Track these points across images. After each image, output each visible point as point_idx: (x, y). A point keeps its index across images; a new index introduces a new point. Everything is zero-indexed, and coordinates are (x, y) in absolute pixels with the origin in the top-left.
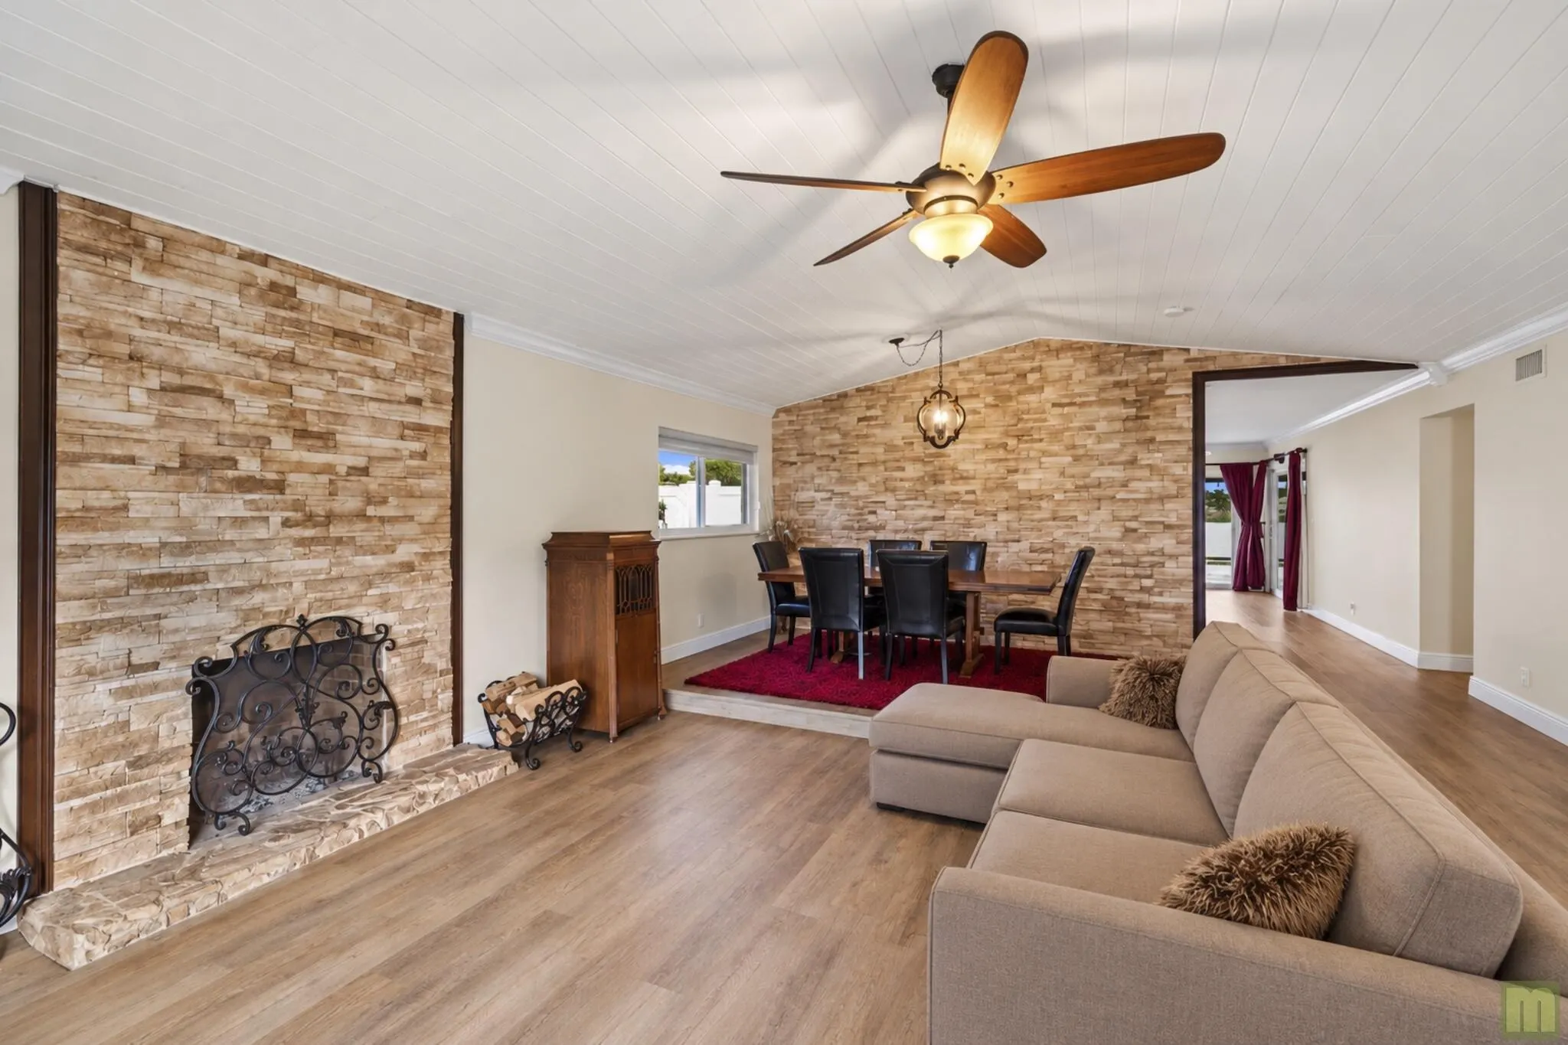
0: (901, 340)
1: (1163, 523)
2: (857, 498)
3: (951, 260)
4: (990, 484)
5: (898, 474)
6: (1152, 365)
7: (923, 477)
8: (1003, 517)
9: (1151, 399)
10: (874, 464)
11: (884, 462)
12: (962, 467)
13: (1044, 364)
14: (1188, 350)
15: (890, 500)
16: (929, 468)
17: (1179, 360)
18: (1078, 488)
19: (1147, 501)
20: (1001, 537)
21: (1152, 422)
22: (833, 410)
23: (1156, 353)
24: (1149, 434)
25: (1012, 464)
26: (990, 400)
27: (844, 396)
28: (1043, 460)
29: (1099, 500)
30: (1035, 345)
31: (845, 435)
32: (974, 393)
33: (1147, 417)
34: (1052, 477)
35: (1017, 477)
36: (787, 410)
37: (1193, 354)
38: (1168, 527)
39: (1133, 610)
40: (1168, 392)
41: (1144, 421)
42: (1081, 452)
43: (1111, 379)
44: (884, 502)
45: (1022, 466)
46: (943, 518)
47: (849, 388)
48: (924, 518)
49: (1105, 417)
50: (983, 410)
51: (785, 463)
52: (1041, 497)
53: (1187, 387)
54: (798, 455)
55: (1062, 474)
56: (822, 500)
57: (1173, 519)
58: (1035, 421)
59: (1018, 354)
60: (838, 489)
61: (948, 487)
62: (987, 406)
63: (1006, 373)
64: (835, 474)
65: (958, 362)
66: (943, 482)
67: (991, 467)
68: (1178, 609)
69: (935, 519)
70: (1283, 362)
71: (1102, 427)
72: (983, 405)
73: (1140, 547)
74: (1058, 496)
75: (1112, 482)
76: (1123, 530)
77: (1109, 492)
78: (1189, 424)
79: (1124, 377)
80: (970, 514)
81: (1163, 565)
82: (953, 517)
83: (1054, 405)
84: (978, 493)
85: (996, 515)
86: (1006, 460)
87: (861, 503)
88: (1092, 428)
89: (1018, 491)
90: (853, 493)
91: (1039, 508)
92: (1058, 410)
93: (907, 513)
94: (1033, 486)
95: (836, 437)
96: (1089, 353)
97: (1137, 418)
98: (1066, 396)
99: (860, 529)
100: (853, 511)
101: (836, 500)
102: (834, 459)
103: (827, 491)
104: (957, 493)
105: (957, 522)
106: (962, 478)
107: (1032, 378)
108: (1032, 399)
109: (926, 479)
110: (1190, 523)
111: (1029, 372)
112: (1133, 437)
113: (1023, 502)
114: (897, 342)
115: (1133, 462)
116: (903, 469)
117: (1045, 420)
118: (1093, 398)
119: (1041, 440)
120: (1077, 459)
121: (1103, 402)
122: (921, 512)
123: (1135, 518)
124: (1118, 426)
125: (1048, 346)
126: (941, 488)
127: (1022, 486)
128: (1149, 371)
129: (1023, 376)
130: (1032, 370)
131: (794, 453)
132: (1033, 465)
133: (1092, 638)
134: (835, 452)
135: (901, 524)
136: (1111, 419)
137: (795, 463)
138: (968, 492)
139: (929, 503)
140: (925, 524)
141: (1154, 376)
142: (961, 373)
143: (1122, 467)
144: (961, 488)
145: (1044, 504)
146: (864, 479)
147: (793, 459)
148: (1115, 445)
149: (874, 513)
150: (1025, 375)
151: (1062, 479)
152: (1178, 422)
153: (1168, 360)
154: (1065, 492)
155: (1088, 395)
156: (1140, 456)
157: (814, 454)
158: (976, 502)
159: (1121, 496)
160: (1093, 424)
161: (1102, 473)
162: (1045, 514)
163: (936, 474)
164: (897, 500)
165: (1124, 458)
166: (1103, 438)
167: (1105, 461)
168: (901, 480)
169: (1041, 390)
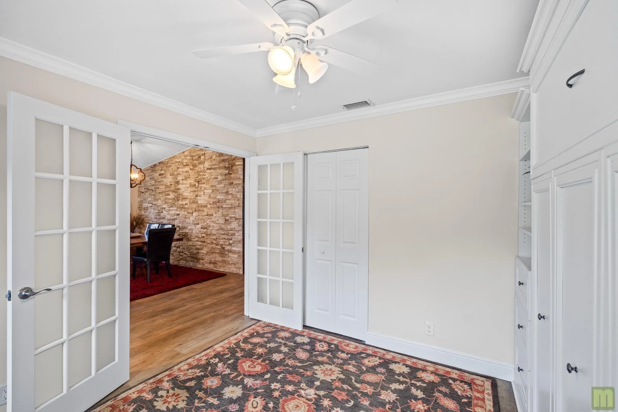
1: (235, 217)
2: (158, 206)
4: (191, 201)
5: (168, 197)
7: (175, 198)
8: (195, 214)
9: (232, 166)
10: (163, 192)
11: (165, 192)
12: (184, 194)
13: (206, 152)
15: (166, 207)
19: (230, 208)
20: (194, 222)
21: (232, 176)
22: (153, 171)
24: (232, 181)
25: (197, 193)
26: (191, 167)
27: (155, 166)
28: (205, 191)
29: (219, 207)
31: (156, 181)
32: (187, 164)
33: (231, 174)
35: (198, 198)
38: (236, 219)
39: (227, 253)
41: (231, 175)
42: (214, 188)
43: (221, 158)
44: (164, 208)
45: (199, 194)
46: (179, 215)
48: (175, 214)
49: (220, 174)
50: (190, 171)
51: (141, 192)
52: (204, 206)
53: (241, 161)
54: (145, 189)
55: (210, 197)
56: (150, 207)
57: (237, 216)
58: (203, 175)
60: (154, 203)
61: (180, 202)
62: (191, 169)
63: (196, 156)
64: (153, 197)
65: (184, 151)
66: (179, 200)
67: (191, 194)
68: (239, 252)
69: (177, 215)
71: (220, 178)
72: (189, 169)
73: (229, 227)
74: (208, 206)
75: (222, 201)
76: (224, 220)
77: (221, 204)
78: (241, 177)
79: (225, 158)
80: (186, 213)
81: (235, 234)
82: (182, 214)
83: (208, 169)
84: (188, 204)
85: (192, 214)
86: (195, 191)
87: (159, 209)
88: (217, 178)
89: (198, 204)
90: (158, 204)
91: (204, 211)
92: (208, 171)
93: (170, 212)
94: (202, 202)
95: (153, 182)
97: (229, 174)
98: (210, 165)
99: (159, 218)
100: (157, 212)
101: (153, 207)
102: (153, 191)
103: (151, 203)
104: (183, 205)
105: (182, 216)
106: (184, 198)
107: (202, 157)
108: (202, 166)
109: (176, 199)
110: (242, 217)
111: (201, 156)
112: (227, 182)
113: (200, 208)
115: (227, 193)
116: (169, 195)
117: (206, 175)
118: (217, 166)
119: (204, 183)
120: (213, 191)
121: (220, 168)
122: (174, 212)
123: (228, 215)
124: (223, 177)
127: (200, 202)
129: (200, 157)
131: (143, 188)
132: (202, 193)
133: (217, 264)
134: (153, 188)
135: (169, 217)
136: (222, 175)
137: (143, 192)
138: (185, 204)
139: (176, 208)
140: (176, 217)
142: (185, 156)
143: (224, 194)
144: (184, 202)
145: (205, 209)
146: (160, 199)
147: (143, 191)
148: (223, 185)
149: (162, 212)
151: (209, 199)
152: (238, 176)
154: (210, 204)
155: (216, 165)
156: (229, 190)
157: (148, 189)
158: (188, 208)
159: (224, 206)
160: (217, 177)
161: (219, 197)
162: (205, 213)
163: (178, 197)
164: (168, 207)
165: (225, 191)
166: (220, 182)
167: (220, 192)
168: (169, 199)
169: (204, 162)
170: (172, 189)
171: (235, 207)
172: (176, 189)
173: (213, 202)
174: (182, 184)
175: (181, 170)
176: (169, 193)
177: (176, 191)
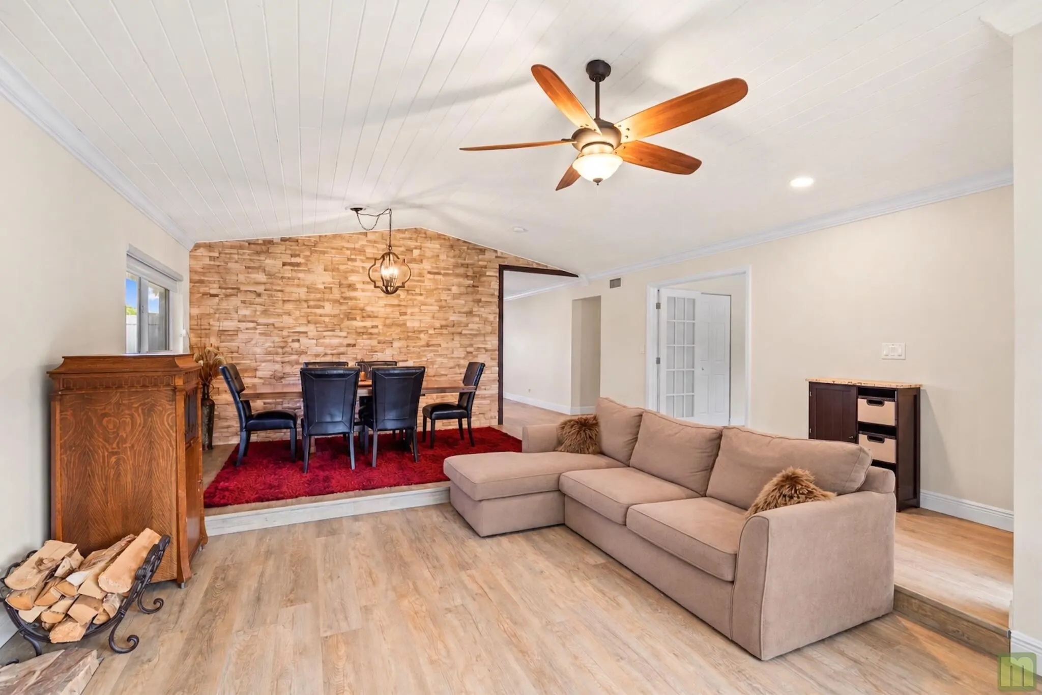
0: (361, 209)
1: (485, 348)
2: (281, 329)
3: (598, 181)
4: (388, 322)
5: (319, 311)
6: (481, 257)
7: (339, 315)
8: (396, 344)
9: (480, 276)
10: (298, 301)
11: (306, 301)
12: (368, 308)
13: (423, 245)
14: (496, 251)
15: (311, 330)
16: (344, 307)
17: (493, 255)
18: (442, 327)
21: (480, 290)
22: (258, 253)
23: (482, 251)
24: (478, 297)
25: (403, 310)
27: (270, 242)
28: (423, 307)
29: (453, 334)
30: (417, 231)
31: (270, 275)
34: (427, 319)
35: (405, 317)
36: (209, 247)
37: (499, 254)
38: (487, 350)
40: (488, 274)
41: (477, 288)
42: (443, 303)
43: (460, 261)
44: (306, 333)
45: (409, 311)
46: (354, 345)
47: (276, 238)
48: (341, 345)
49: (457, 284)
51: (204, 294)
52: (420, 332)
53: (495, 272)
54: (221, 288)
55: (433, 317)
56: (247, 329)
57: (489, 346)
58: (417, 281)
59: (407, 235)
60: (262, 320)
61: (358, 324)
63: (401, 247)
64: (259, 308)
66: (355, 319)
67: (389, 310)
68: (491, 396)
69: (349, 345)
70: (535, 266)
71: (455, 290)
74: (431, 331)
75: (459, 324)
77: (459, 330)
78: (497, 293)
79: (467, 261)
80: (375, 343)
82: (362, 345)
83: (429, 273)
84: (380, 327)
85: (392, 343)
86: (399, 305)
87: (285, 333)
88: (450, 290)
89: (407, 327)
90: (277, 324)
91: (419, 339)
92: (431, 276)
93: (327, 341)
94: (416, 324)
95: (261, 277)
96: (448, 243)
97: (474, 286)
98: (435, 268)
99: (284, 353)
100: (277, 339)
101: (260, 329)
102: (259, 295)
103: (253, 322)
104: (365, 327)
106: (369, 316)
107: (416, 253)
108: (416, 266)
109: (342, 316)
110: (497, 348)
111: (414, 249)
112: (470, 298)
113: (410, 334)
114: (357, 210)
115: (470, 313)
116: (323, 307)
117: (423, 282)
118: (450, 272)
119: (421, 295)
120: (441, 307)
121: (455, 275)
122: (336, 341)
123: (471, 345)
124: (463, 290)
125: (425, 233)
126: (354, 323)
127: (409, 324)
128: (479, 261)
129: (410, 250)
130: (416, 248)
131: (216, 286)
132: (416, 310)
134: (260, 289)
135: (320, 350)
136: (459, 285)
137: (217, 295)
138: (373, 327)
139: (344, 334)
140: (342, 350)
141: (481, 263)
142: (369, 242)
143: (465, 315)
144: (368, 323)
145: (422, 336)
146: (288, 313)
147: (215, 291)
148: (462, 302)
149: (298, 341)
150: (412, 251)
151: (432, 321)
152: (492, 291)
153: (489, 255)
154: (435, 329)
155: (448, 269)
156: (475, 309)
157: (238, 289)
158: (378, 334)
159: (464, 332)
160: (450, 287)
161: (453, 318)
162: (423, 343)
163: (350, 313)
164: (317, 331)
165: (465, 309)
166: (455, 297)
167: (456, 311)
168: (321, 316)
169: (421, 261)
170: (331, 297)
171: (484, 335)
172: (345, 298)
173: (441, 326)
174: (363, 290)
175: (358, 264)
176: (322, 304)
177: (341, 301)
